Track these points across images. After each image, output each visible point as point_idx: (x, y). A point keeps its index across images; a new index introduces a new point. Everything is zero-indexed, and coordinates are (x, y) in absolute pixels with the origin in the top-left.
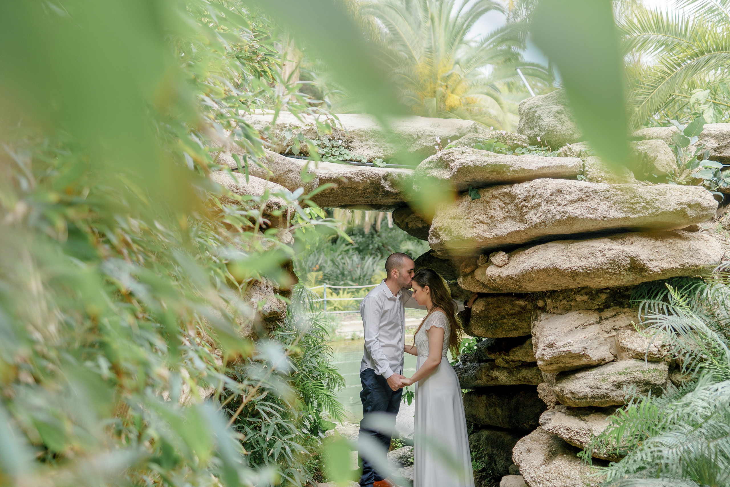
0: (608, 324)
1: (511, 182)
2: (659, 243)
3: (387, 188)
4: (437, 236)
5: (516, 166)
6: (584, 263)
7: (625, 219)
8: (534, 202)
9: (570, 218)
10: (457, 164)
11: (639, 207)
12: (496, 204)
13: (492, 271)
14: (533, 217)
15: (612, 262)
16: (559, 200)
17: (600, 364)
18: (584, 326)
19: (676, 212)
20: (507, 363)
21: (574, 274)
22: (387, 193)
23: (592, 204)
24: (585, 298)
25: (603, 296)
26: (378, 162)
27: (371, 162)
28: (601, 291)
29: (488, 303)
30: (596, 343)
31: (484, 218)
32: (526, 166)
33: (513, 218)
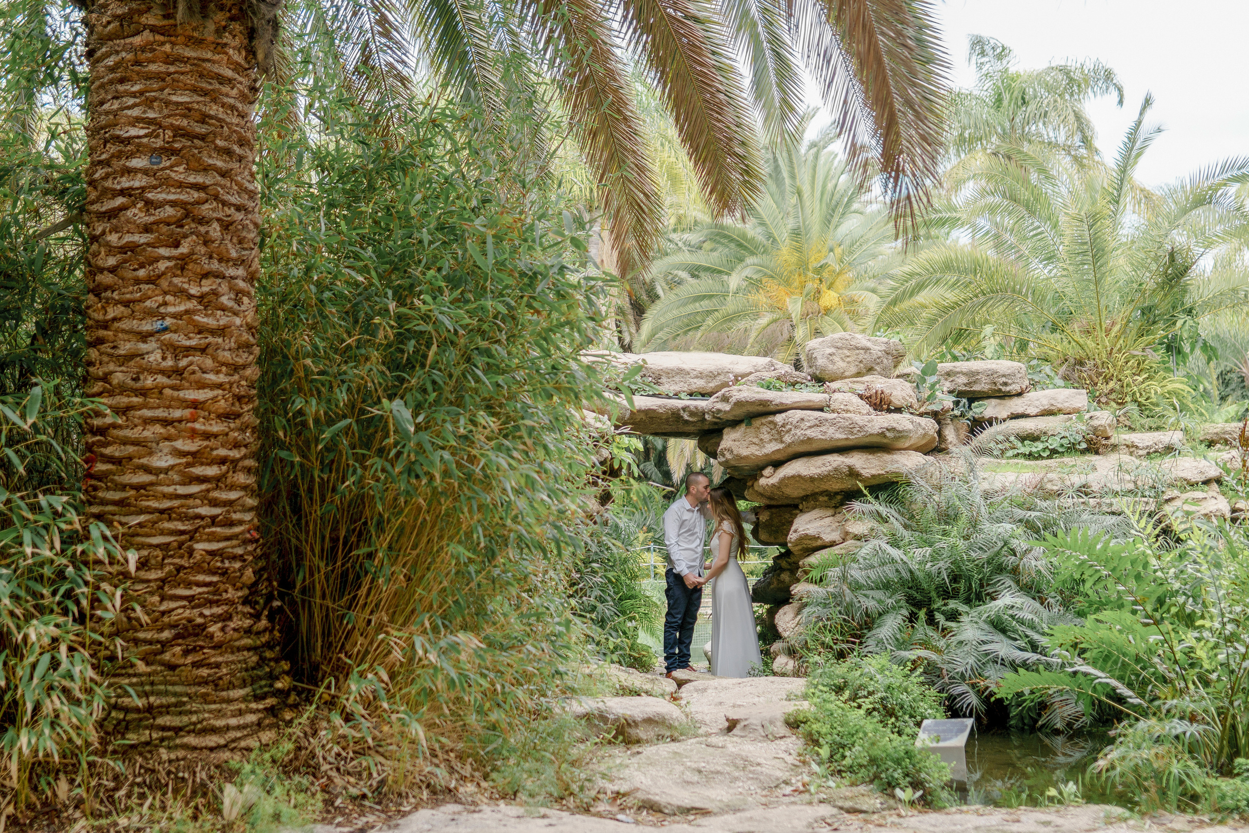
0: (839, 517)
1: (774, 413)
2: (870, 457)
3: (686, 417)
4: (724, 456)
5: (777, 401)
6: (818, 471)
7: (847, 439)
8: (788, 427)
9: (809, 439)
10: (733, 400)
11: (855, 431)
12: (764, 429)
13: (762, 481)
14: (788, 439)
15: (836, 469)
16: (802, 425)
17: (832, 544)
18: (822, 518)
19: (878, 434)
20: (790, 564)
21: (812, 479)
22: (687, 422)
23: (823, 429)
24: (826, 498)
25: (839, 497)
26: (682, 395)
27: (677, 396)
28: (836, 493)
29: (772, 513)
30: (829, 529)
31: (755, 440)
32: (784, 401)
33: (776, 440)
